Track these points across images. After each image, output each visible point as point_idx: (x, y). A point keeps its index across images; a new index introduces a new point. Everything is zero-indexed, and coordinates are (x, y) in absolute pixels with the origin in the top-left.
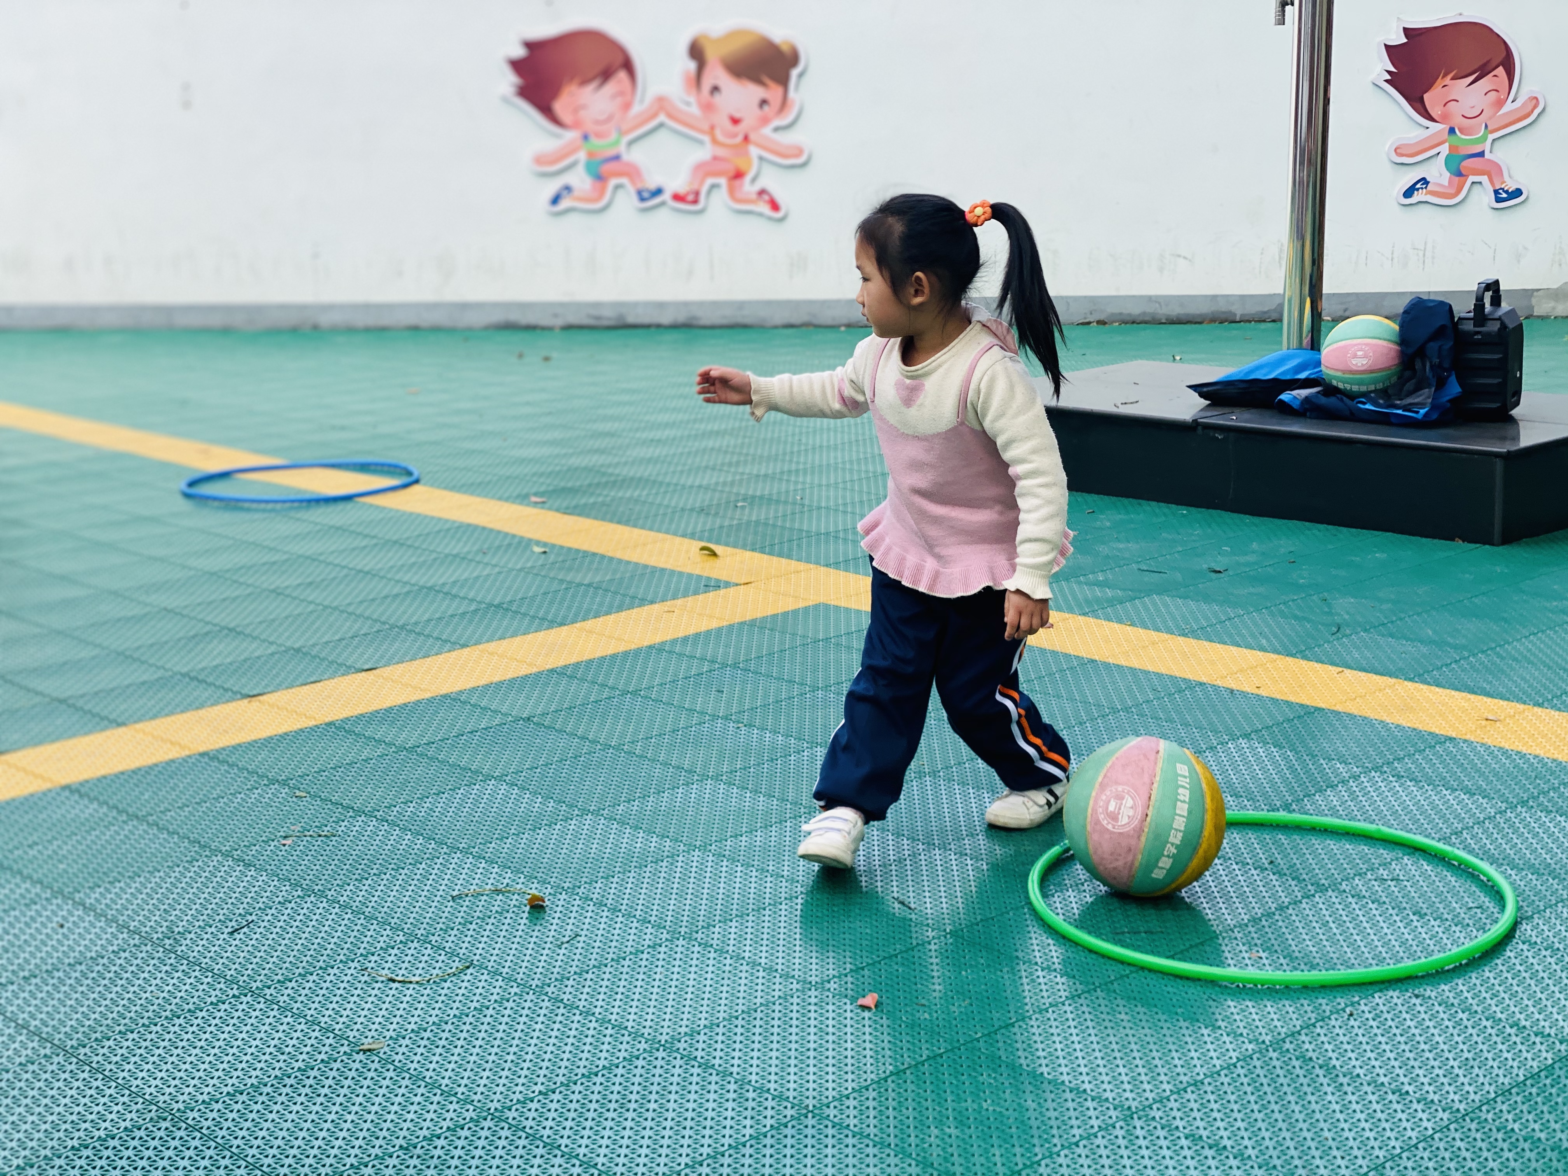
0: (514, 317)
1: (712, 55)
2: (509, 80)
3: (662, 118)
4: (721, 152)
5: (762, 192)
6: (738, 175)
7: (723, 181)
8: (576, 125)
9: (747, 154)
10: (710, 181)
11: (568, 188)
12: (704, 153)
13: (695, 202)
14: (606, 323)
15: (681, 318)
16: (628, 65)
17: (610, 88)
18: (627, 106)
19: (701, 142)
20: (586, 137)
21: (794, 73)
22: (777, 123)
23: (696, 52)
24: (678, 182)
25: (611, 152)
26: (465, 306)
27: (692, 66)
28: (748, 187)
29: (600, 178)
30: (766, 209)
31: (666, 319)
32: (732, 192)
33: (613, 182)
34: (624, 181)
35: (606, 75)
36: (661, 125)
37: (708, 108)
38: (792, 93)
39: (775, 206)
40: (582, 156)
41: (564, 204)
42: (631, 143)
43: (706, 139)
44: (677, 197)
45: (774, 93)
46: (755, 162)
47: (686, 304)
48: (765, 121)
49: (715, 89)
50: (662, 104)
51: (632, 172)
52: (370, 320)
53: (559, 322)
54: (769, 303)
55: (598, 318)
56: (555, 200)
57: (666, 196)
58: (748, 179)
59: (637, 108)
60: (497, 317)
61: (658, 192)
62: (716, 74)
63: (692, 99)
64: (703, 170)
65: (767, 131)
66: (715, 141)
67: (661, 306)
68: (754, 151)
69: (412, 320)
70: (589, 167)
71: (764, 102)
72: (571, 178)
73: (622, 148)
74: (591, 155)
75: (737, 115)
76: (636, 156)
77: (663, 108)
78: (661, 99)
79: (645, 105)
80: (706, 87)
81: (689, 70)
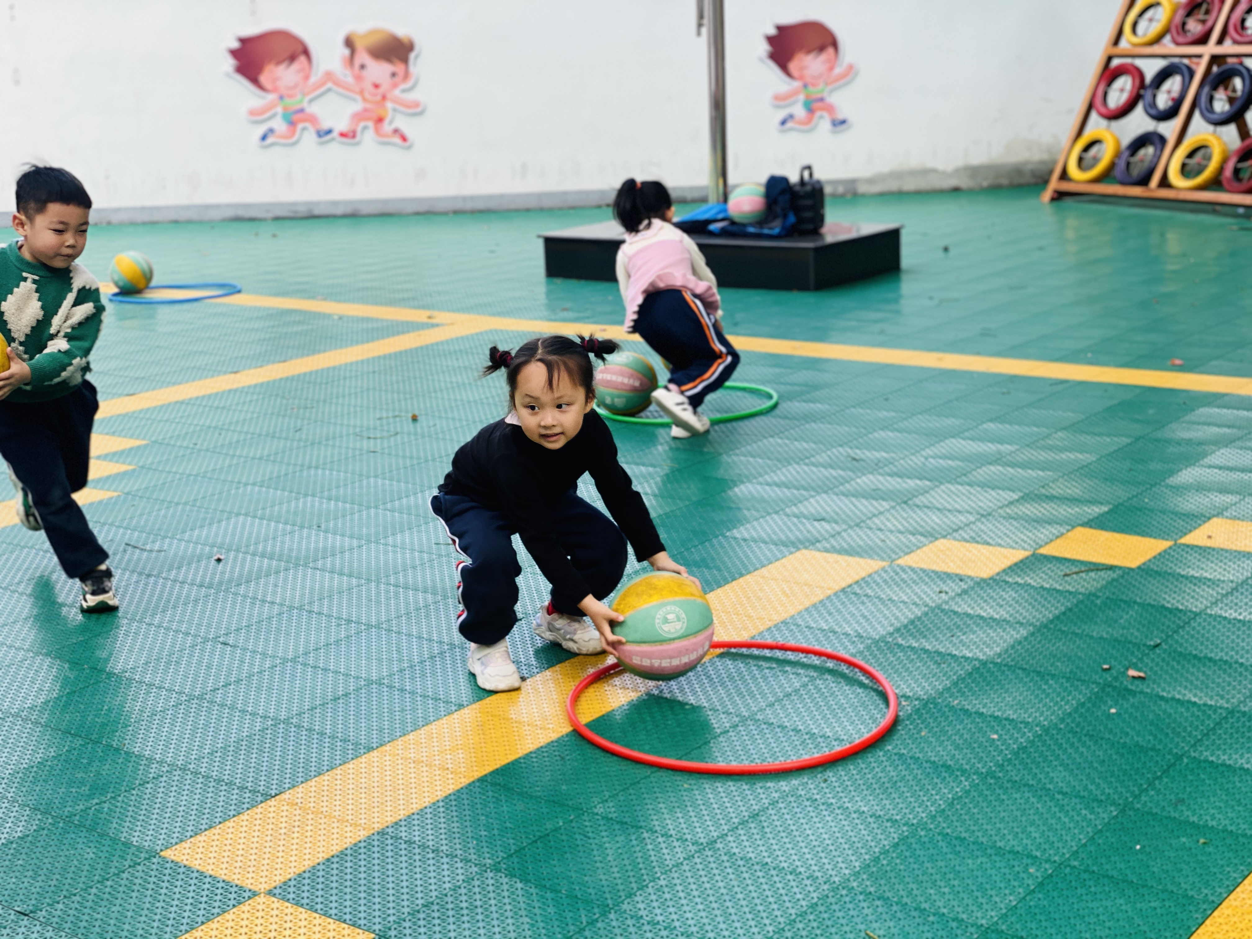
0: (241, 213)
1: (360, 45)
2: (230, 63)
3: (329, 85)
4: (368, 106)
5: (396, 130)
6: (380, 120)
7: (370, 124)
8: (275, 90)
9: (385, 107)
10: (362, 124)
11: (271, 131)
12: (357, 106)
13: (354, 136)
14: (300, 215)
15: (349, 210)
16: (306, 52)
17: (296, 66)
18: (307, 78)
19: (354, 100)
20: (281, 98)
21: (412, 56)
22: (403, 87)
23: (349, 43)
24: (341, 124)
25: (298, 107)
26: (208, 207)
27: (347, 52)
28: (387, 127)
29: (292, 124)
30: (397, 140)
31: (339, 212)
32: (377, 131)
33: (300, 126)
34: (307, 125)
35: (292, 58)
37: (358, 78)
38: (411, 68)
39: (404, 139)
40: (279, 110)
41: (270, 140)
42: (311, 101)
43: (358, 98)
44: (343, 135)
45: (399, 68)
46: (391, 112)
47: (351, 202)
48: (395, 86)
49: (363, 67)
50: (329, 76)
51: (313, 119)
52: (146, 217)
53: (270, 215)
54: (404, 200)
55: (295, 212)
56: (264, 138)
57: (335, 134)
58: (386, 122)
59: (313, 79)
60: (230, 213)
61: (329, 132)
62: (363, 57)
63: (348, 72)
64: (358, 117)
65: (397, 92)
66: (364, 99)
67: (335, 203)
68: (389, 105)
69: (174, 217)
70: (285, 117)
71: (394, 75)
73: (305, 104)
74: (285, 109)
75: (378, 82)
76: (314, 109)
77: (330, 79)
78: (329, 72)
79: (318, 77)
80: (357, 65)
81: (345, 55)
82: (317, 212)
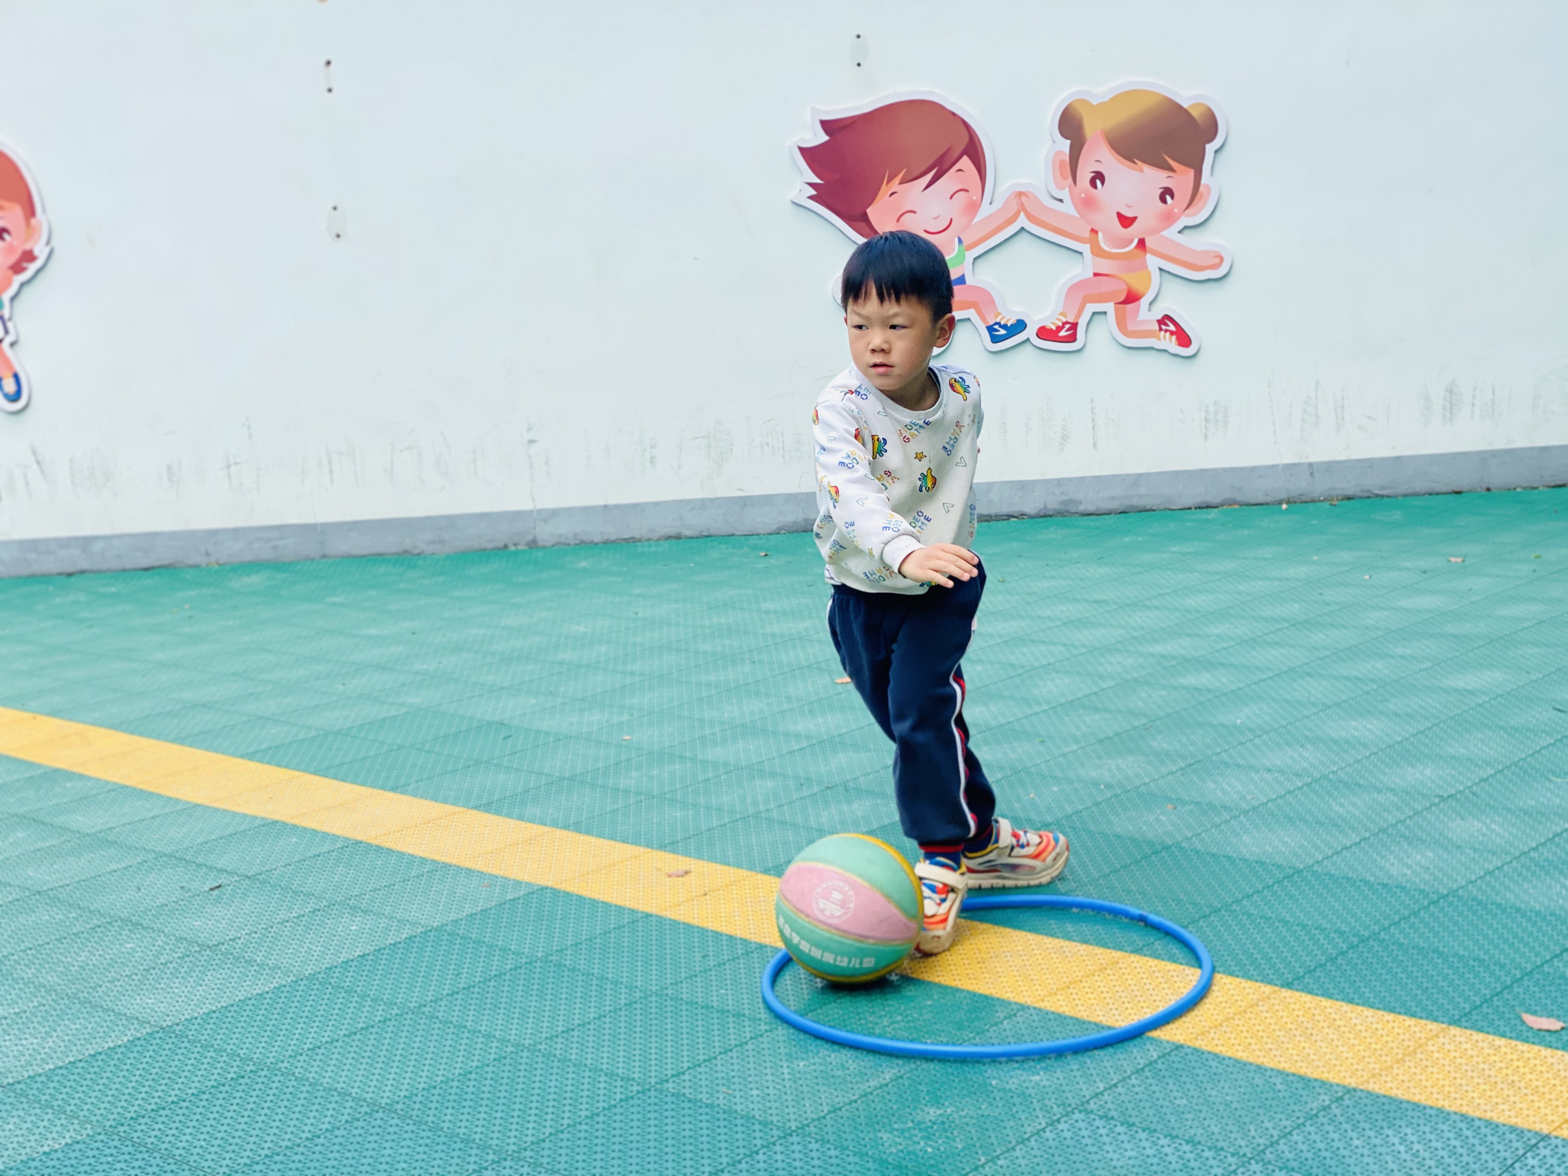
1: (1092, 128)
3: (1023, 221)
4: (1105, 266)
5: (1165, 320)
6: (1132, 298)
9: (1145, 266)
10: (1091, 308)
13: (1072, 338)
15: (1053, 504)
16: (974, 150)
17: (948, 182)
18: (973, 208)
19: (1078, 254)
21: (1210, 148)
22: (1185, 221)
23: (1070, 125)
26: (745, 502)
27: (1065, 145)
28: (1146, 313)
30: (1170, 343)
31: (1031, 508)
32: (1123, 322)
34: (972, 313)
35: (942, 166)
37: (1087, 204)
38: (1205, 178)
39: (1184, 339)
42: (977, 260)
44: (1044, 333)
45: (1181, 180)
47: (1060, 482)
50: (1021, 202)
51: (983, 301)
52: (612, 532)
54: (1177, 475)
57: (1030, 333)
61: (1020, 325)
62: (1099, 155)
64: (1081, 292)
67: (1024, 486)
69: (670, 526)
73: (967, 267)
77: (1022, 208)
78: (1020, 194)
79: (998, 205)
80: (1085, 175)
81: (1060, 153)
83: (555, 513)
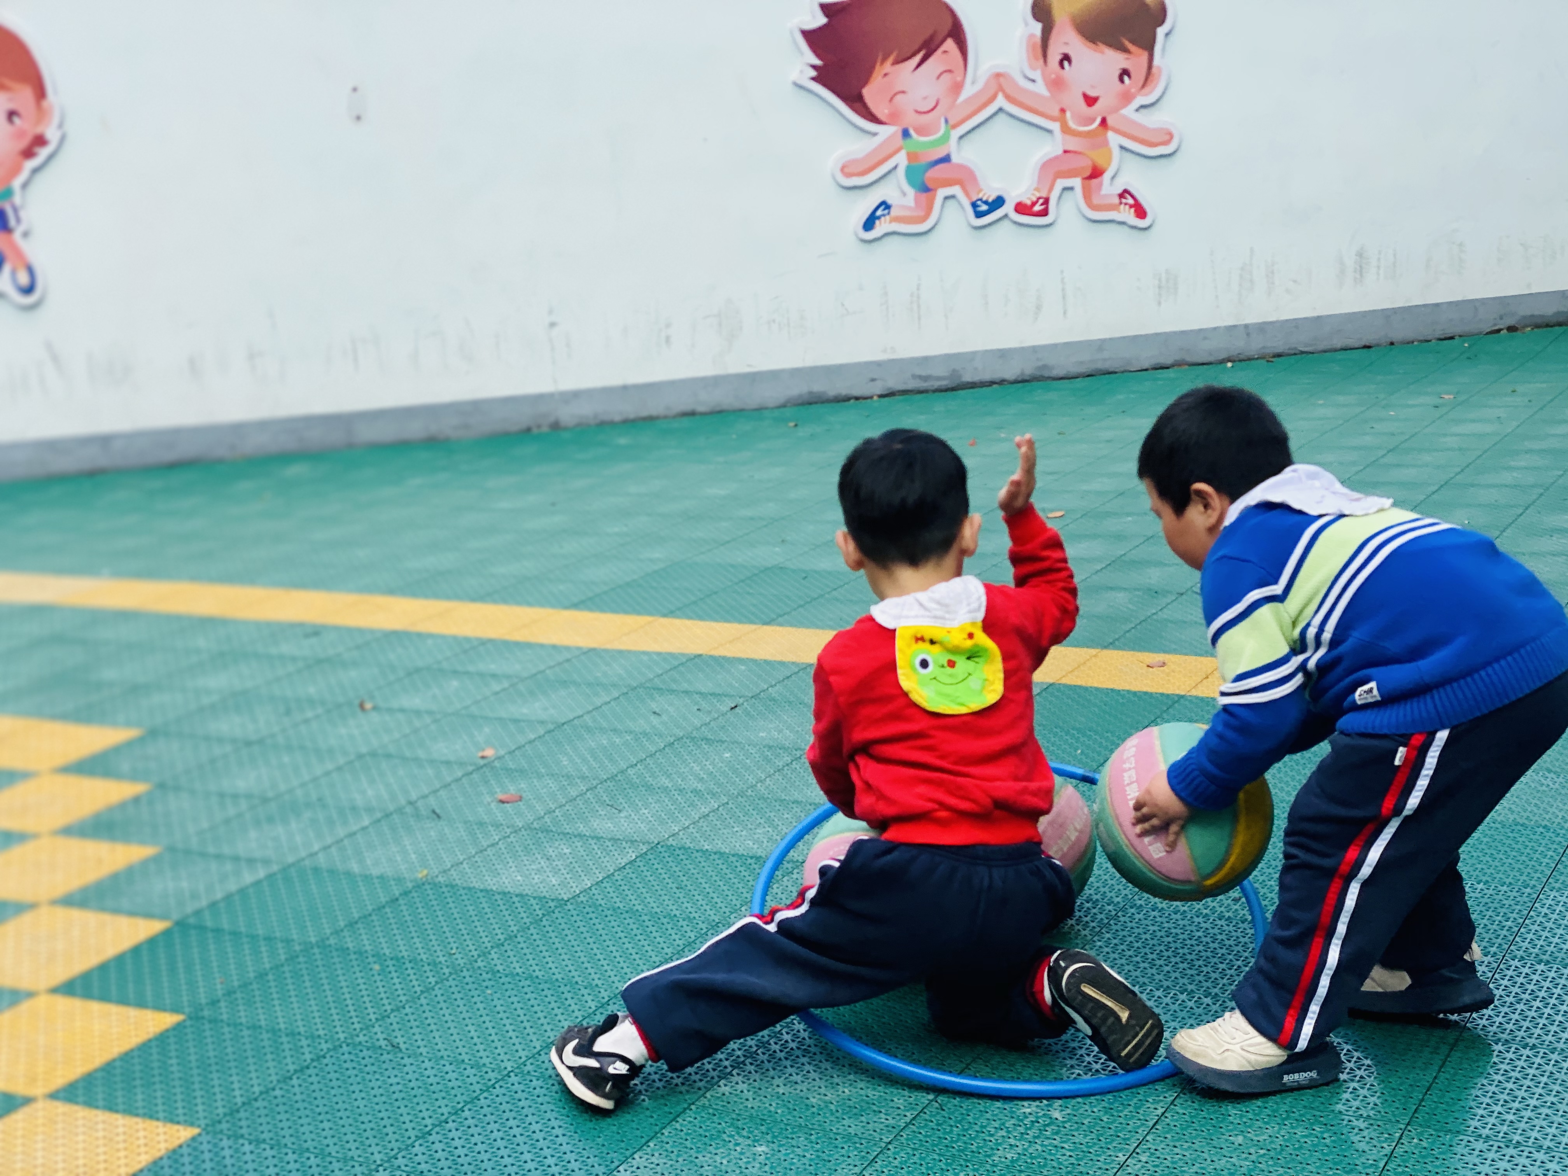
0: (819, 387)
1: (1061, 13)
3: (1001, 101)
5: (1123, 195)
6: (1096, 173)
8: (894, 118)
9: (1106, 143)
10: (1061, 183)
11: (885, 206)
13: (1044, 213)
14: (937, 384)
15: (1029, 369)
16: (957, 33)
17: (934, 64)
18: (957, 88)
19: (1048, 132)
20: (906, 134)
21: (1161, 31)
22: (1140, 100)
23: (1041, 9)
25: (941, 154)
26: (754, 378)
27: (1037, 28)
28: (1109, 187)
29: (926, 190)
30: (1128, 215)
31: (1010, 375)
32: (1087, 196)
33: (942, 193)
34: (956, 190)
35: (929, 48)
36: (1001, 110)
37: (1056, 85)
38: (1158, 59)
39: (1141, 212)
40: (901, 159)
41: (880, 227)
42: (962, 138)
43: (1055, 126)
44: (1021, 208)
45: (1136, 61)
46: (1116, 152)
47: (1034, 349)
48: (1127, 98)
50: (999, 82)
51: (965, 178)
53: (878, 388)
54: (1135, 339)
55: (926, 378)
56: (869, 224)
57: (1008, 208)
58: (1107, 176)
59: (968, 91)
60: (799, 389)
61: (999, 202)
62: (1066, 38)
63: (1037, 75)
64: (1052, 169)
65: (1129, 111)
66: (1066, 129)
67: (1003, 354)
68: (1114, 139)
70: (910, 173)
71: (1125, 72)
72: (887, 192)
73: (951, 146)
74: (912, 157)
75: (1092, 93)
77: (1001, 89)
78: (998, 75)
79: (979, 86)
80: (1054, 57)
81: (1032, 36)
82: (968, 377)
83: (576, 395)
